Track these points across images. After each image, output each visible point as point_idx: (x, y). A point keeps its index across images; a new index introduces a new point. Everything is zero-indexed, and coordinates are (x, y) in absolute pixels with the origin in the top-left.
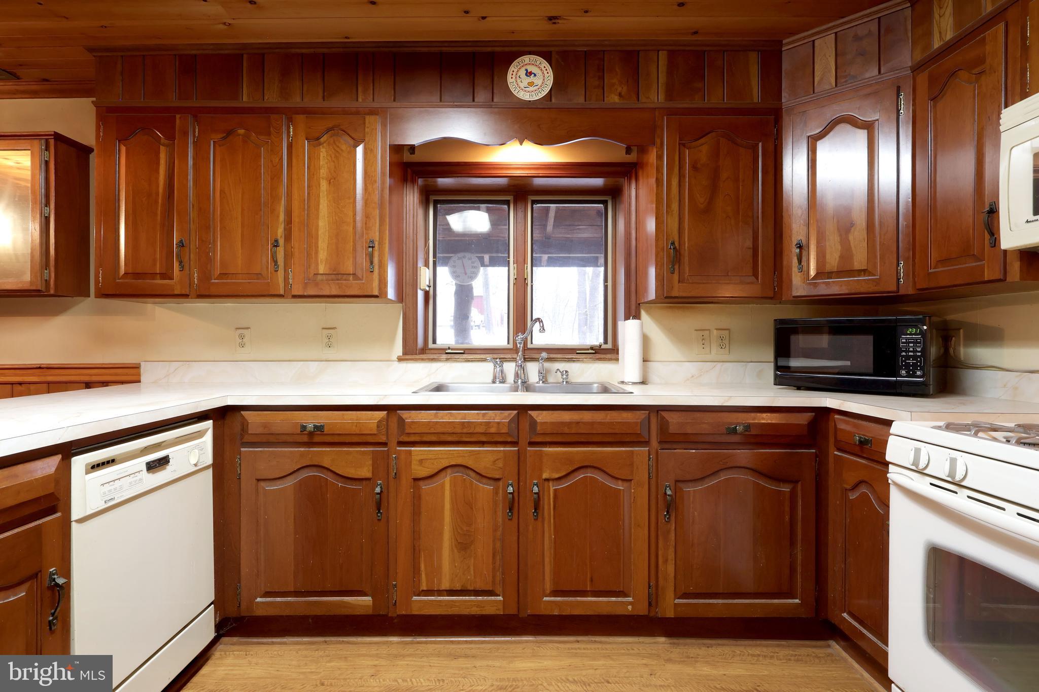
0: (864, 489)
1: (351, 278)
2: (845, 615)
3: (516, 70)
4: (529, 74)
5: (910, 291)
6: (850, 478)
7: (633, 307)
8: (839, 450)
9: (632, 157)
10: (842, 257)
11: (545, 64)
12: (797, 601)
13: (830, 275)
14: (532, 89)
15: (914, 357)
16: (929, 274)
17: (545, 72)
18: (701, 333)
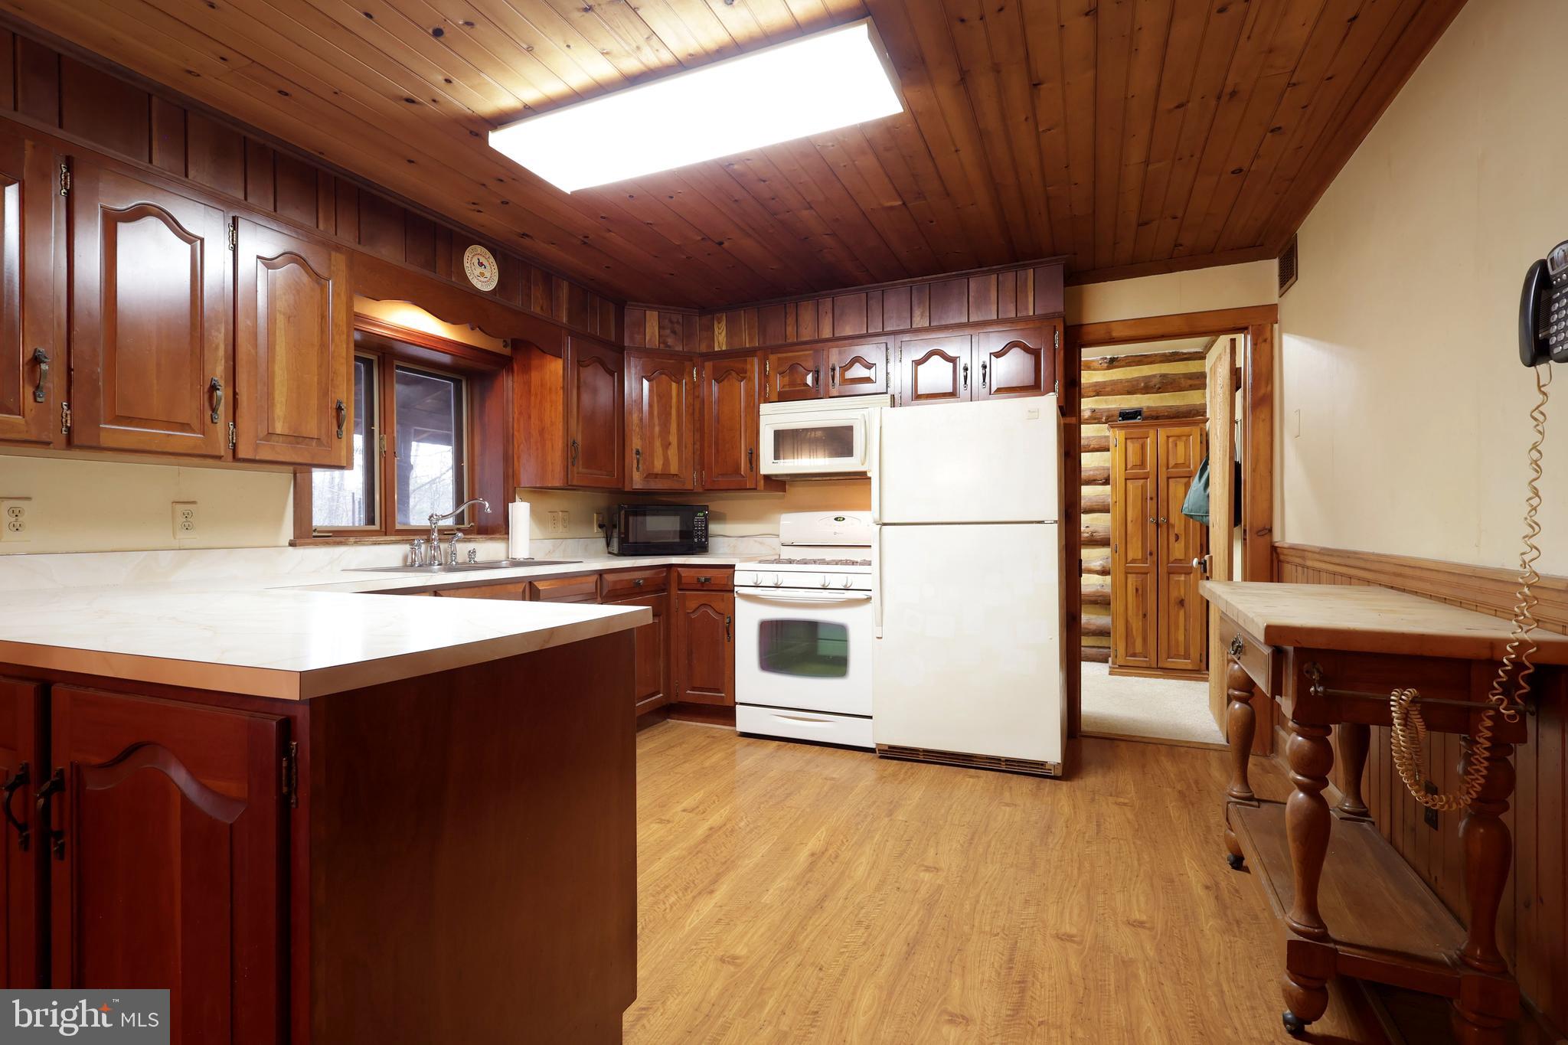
0: (703, 609)
1: (314, 443)
2: (689, 692)
3: (471, 256)
4: (481, 264)
5: (701, 490)
6: (692, 605)
7: (511, 491)
8: (680, 590)
9: (507, 351)
10: (663, 464)
11: (492, 259)
12: (661, 695)
13: (656, 476)
14: (482, 279)
15: (701, 530)
16: (714, 481)
17: (493, 268)
18: (554, 514)
